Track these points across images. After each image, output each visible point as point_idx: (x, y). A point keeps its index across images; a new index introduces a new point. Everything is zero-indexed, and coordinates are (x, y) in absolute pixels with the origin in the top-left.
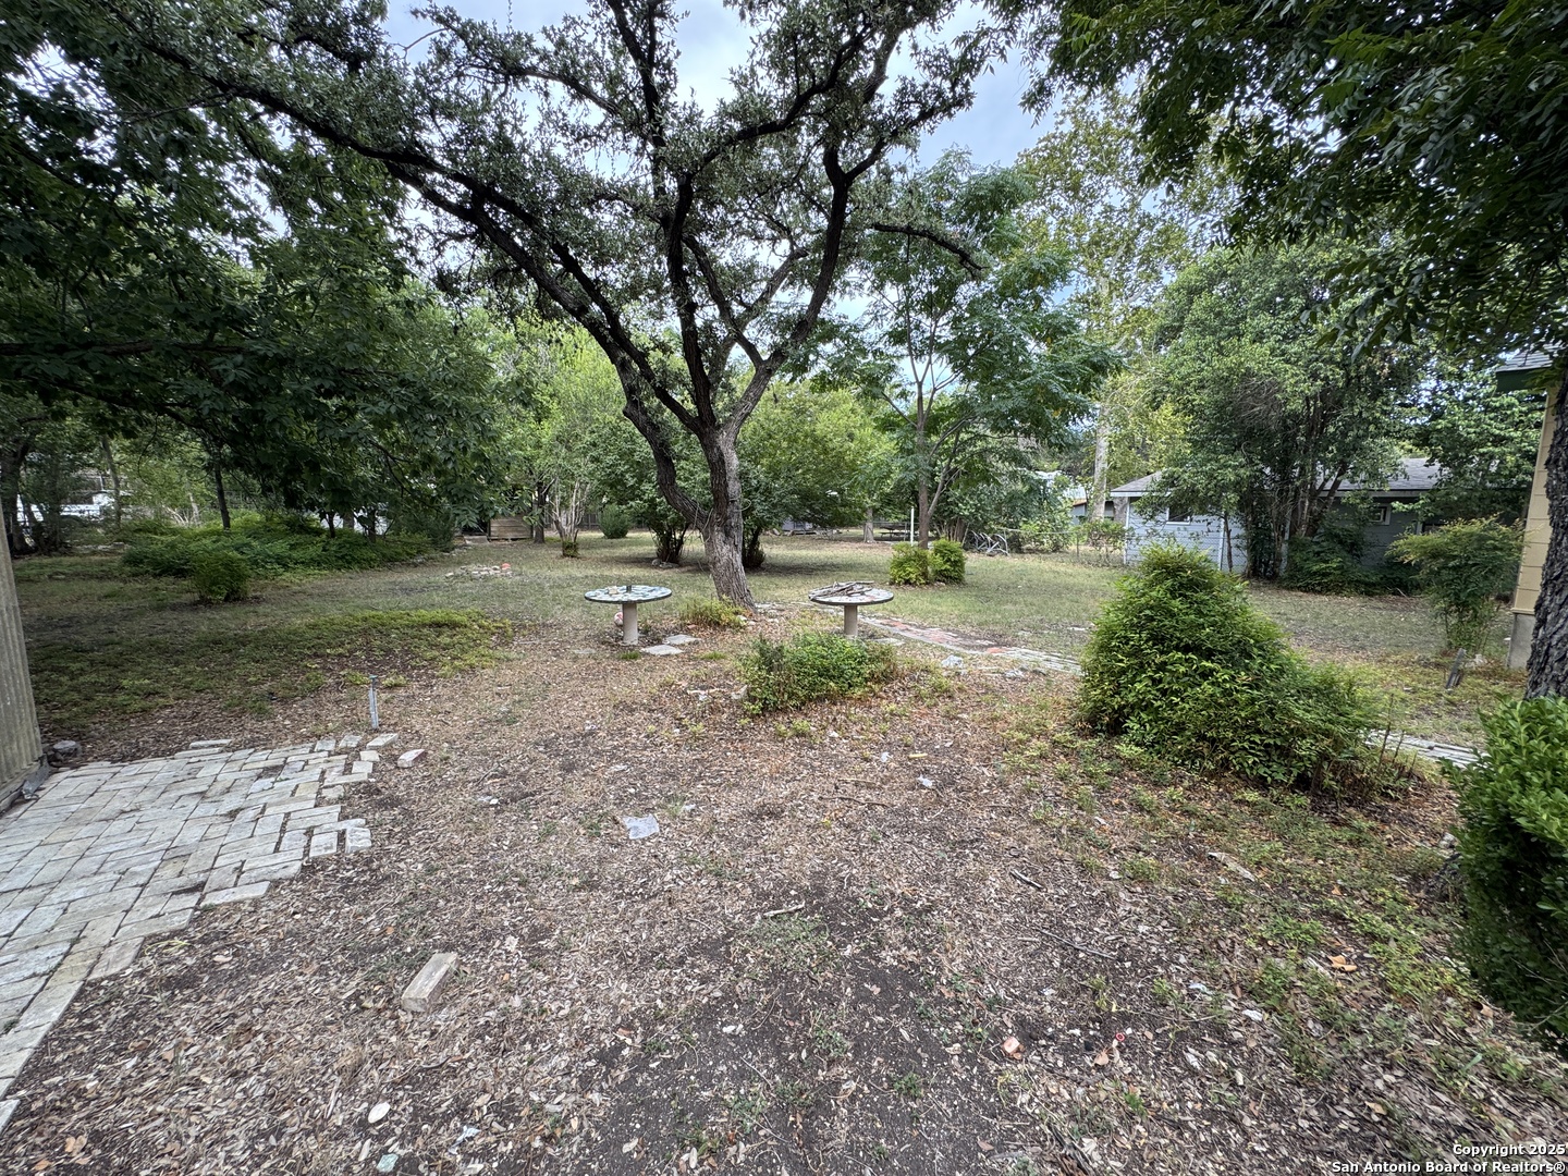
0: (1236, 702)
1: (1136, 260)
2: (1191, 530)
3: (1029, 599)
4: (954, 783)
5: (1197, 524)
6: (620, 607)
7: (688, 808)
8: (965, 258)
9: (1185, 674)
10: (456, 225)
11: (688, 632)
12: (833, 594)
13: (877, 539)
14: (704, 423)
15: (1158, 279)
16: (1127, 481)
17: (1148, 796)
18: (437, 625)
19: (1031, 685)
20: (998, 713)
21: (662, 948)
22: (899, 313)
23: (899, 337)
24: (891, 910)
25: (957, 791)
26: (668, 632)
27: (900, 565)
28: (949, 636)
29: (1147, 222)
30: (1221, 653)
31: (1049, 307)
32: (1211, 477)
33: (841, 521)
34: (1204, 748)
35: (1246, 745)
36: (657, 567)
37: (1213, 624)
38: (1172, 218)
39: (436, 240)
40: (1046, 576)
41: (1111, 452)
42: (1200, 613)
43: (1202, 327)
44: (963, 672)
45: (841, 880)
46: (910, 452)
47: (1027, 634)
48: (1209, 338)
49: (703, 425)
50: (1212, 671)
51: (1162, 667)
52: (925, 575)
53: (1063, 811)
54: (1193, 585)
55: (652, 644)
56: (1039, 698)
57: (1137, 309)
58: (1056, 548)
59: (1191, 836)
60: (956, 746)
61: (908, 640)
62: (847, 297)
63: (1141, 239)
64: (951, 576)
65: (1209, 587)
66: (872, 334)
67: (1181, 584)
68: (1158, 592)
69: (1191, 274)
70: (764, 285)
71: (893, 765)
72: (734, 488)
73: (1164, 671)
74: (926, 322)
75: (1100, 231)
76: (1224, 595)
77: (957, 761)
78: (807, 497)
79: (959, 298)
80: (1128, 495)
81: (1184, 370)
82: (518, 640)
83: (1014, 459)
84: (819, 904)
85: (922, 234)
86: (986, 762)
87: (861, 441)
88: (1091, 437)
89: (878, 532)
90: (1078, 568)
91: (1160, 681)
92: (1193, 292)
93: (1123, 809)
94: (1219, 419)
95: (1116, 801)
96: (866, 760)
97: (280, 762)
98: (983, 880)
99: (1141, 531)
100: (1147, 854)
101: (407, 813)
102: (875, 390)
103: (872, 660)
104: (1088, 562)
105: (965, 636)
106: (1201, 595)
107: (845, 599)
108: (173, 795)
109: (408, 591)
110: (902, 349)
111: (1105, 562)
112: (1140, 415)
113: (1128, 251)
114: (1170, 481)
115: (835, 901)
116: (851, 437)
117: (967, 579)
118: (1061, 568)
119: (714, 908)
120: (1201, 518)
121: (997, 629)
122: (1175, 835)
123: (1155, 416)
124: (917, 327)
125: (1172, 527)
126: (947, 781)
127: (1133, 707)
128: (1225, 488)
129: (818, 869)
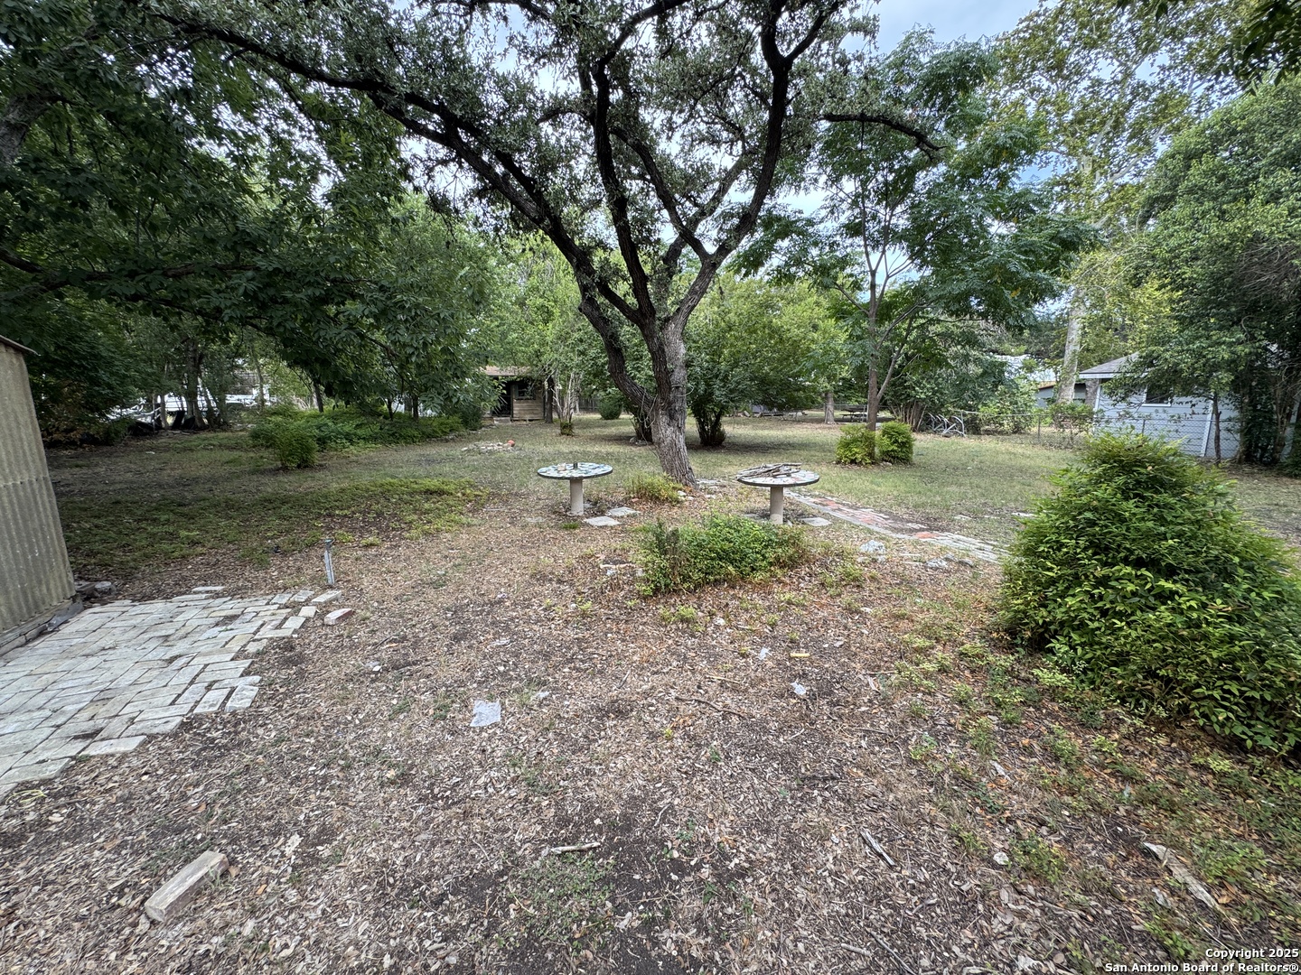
0: (1205, 636)
1: (1126, 134)
2: (1171, 412)
3: (976, 481)
4: (831, 693)
5: (1179, 406)
6: (568, 483)
7: (542, 695)
8: (920, 138)
9: (1134, 594)
10: (442, 152)
11: (631, 505)
12: (759, 475)
13: (837, 420)
14: (644, 315)
15: (1150, 153)
16: (1101, 362)
17: (1069, 741)
18: (429, 493)
19: (953, 578)
20: (907, 610)
21: (428, 879)
22: (855, 204)
23: (854, 229)
24: (698, 867)
25: (832, 704)
26: (614, 505)
27: (846, 445)
28: (880, 518)
29: (1141, 91)
30: (1187, 572)
31: (1017, 185)
32: (1199, 355)
33: (796, 405)
34: (1154, 687)
35: (1217, 694)
36: (633, 444)
37: (1180, 535)
38: (1173, 84)
39: (427, 167)
40: (1000, 458)
41: (1084, 334)
42: (1161, 520)
43: (1198, 192)
44: (880, 559)
45: (656, 811)
46: (859, 338)
47: (965, 518)
48: (1207, 205)
49: (644, 316)
50: (1173, 593)
51: (1103, 582)
52: (871, 455)
53: (952, 748)
54: (1156, 484)
55: (596, 515)
56: (958, 594)
57: (1123, 186)
58: (1017, 430)
59: (1122, 812)
60: (846, 647)
61: (835, 520)
62: (802, 192)
63: (1133, 111)
64: (899, 455)
65: (1176, 488)
66: (828, 227)
67: (1138, 482)
68: (1104, 492)
69: (1188, 137)
70: (717, 185)
71: (770, 664)
72: (679, 375)
73: (1106, 586)
74: (882, 212)
75: (1085, 106)
76: (1199, 497)
77: (843, 665)
78: (764, 382)
79: (918, 184)
80: (1099, 376)
81: (1173, 242)
82: (489, 507)
83: (969, 342)
84: (621, 843)
85: (877, 120)
86: (873, 669)
87: (825, 332)
88: (1063, 321)
89: (838, 414)
90: (1038, 450)
91: (1101, 597)
92: (1190, 156)
93: (1032, 754)
94: (1216, 292)
95: (1025, 741)
96: (744, 656)
97: (238, 612)
98: (824, 838)
99: (1112, 413)
100: (1052, 831)
101: (301, 673)
102: (827, 281)
103: (780, 544)
104: (1050, 443)
105: (896, 518)
106: (1166, 497)
107: (769, 481)
108: (146, 636)
109: (430, 461)
110: (859, 240)
111: (1068, 444)
112: (1120, 294)
113: (1117, 126)
114: (1148, 361)
115: (640, 841)
116: (815, 328)
117: (915, 458)
118: (1019, 450)
119: (506, 830)
120: (1184, 399)
121: (933, 511)
122: (1097, 807)
123: (1137, 294)
124: (874, 217)
125: (1149, 409)
126: (823, 690)
127: (1062, 624)
128: (1216, 367)
129: (637, 792)
